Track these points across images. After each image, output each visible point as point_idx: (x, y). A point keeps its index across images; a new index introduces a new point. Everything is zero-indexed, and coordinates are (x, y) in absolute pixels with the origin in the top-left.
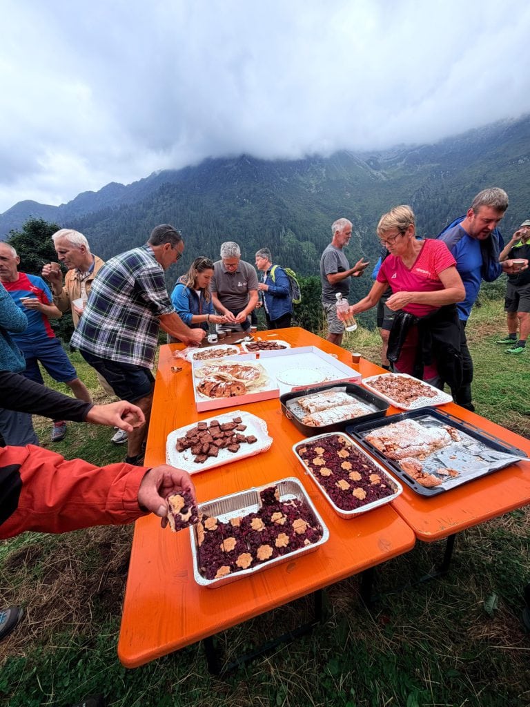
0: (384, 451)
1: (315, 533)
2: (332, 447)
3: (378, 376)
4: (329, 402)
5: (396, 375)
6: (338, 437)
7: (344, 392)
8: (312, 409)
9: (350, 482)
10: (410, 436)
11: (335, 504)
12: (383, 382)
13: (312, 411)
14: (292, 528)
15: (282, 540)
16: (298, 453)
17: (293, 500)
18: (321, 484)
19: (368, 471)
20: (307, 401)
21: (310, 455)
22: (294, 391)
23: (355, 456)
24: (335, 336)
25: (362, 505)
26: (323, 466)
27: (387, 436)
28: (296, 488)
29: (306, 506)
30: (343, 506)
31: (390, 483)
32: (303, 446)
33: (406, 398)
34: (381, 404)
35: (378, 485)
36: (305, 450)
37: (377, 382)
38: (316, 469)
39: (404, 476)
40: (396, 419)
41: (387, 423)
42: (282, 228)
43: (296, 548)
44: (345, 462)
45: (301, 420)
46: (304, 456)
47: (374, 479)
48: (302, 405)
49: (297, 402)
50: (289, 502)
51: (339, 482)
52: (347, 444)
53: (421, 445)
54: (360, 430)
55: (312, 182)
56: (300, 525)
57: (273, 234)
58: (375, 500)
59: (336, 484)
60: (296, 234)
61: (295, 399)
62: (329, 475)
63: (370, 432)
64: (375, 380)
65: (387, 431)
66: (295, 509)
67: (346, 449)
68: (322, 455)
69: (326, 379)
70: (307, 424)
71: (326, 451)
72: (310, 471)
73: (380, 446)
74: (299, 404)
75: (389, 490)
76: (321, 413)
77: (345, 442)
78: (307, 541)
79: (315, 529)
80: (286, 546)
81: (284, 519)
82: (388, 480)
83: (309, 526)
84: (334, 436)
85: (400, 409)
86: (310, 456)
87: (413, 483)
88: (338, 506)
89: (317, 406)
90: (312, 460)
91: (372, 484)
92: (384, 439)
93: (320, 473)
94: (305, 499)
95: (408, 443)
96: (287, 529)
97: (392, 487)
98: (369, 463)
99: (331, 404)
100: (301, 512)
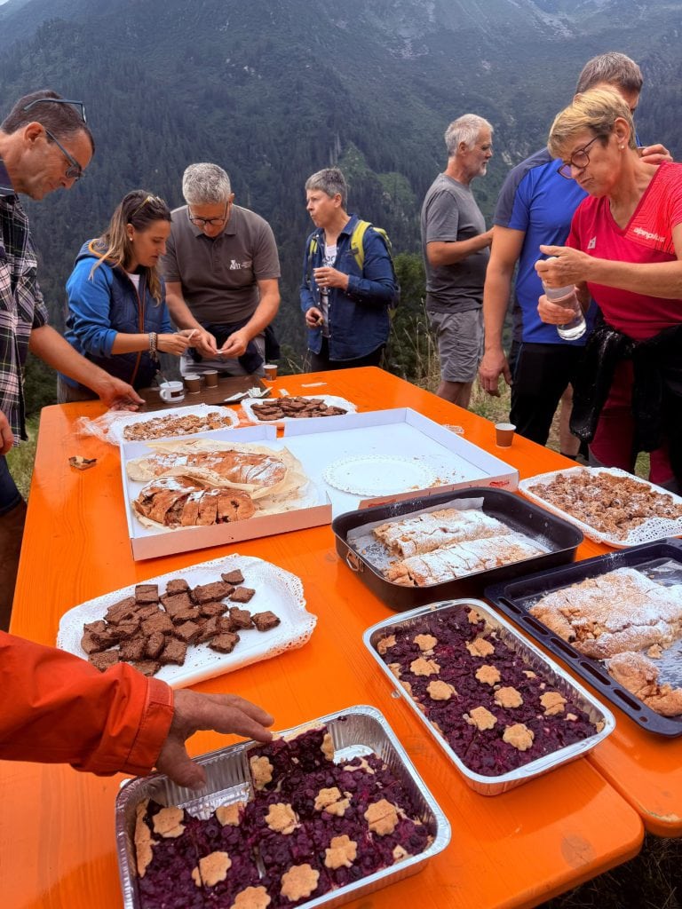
0: (572, 639)
1: (417, 829)
2: (456, 632)
3: (554, 474)
4: (445, 530)
5: (595, 472)
6: (468, 610)
7: (478, 509)
8: (407, 547)
9: (497, 710)
10: (629, 605)
11: (463, 762)
12: (567, 486)
13: (406, 552)
14: (365, 823)
15: (341, 852)
16: (376, 648)
17: (367, 758)
18: (431, 719)
19: (536, 685)
20: (395, 530)
21: (403, 653)
22: (366, 507)
23: (507, 651)
24: (456, 388)
25: (526, 762)
26: (434, 677)
27: (578, 606)
28: (371, 730)
29: (397, 770)
30: (481, 767)
31: (586, 710)
32: (386, 632)
33: (619, 523)
34: (564, 535)
35: (560, 716)
36: (391, 642)
37: (553, 487)
38: (419, 686)
39: (619, 693)
40: (597, 568)
41: (577, 577)
42: (333, 138)
43: (373, 869)
44: (485, 667)
45: (381, 573)
46: (389, 656)
47: (552, 702)
48: (383, 541)
49: (372, 533)
50: (356, 762)
51: (472, 712)
52: (489, 625)
53: (653, 623)
54: (517, 594)
55: (404, 33)
56: (382, 815)
57: (314, 153)
58: (554, 749)
59: (465, 716)
60: (366, 154)
61: (367, 527)
62: (448, 696)
63: (539, 599)
64: (547, 483)
65: (579, 595)
66: (371, 777)
67: (485, 638)
68: (431, 652)
69: (438, 481)
70: (397, 582)
71: (440, 642)
72: (403, 689)
73: (563, 629)
74: (377, 538)
75: (584, 726)
76: (427, 557)
77: (483, 622)
78: (399, 850)
79: (417, 822)
80: (349, 864)
81: (346, 803)
82: (583, 702)
83: (404, 816)
84: (458, 607)
85: (604, 545)
86: (403, 655)
87: (636, 707)
88: (470, 767)
89: (419, 540)
90: (407, 664)
91: (546, 713)
92: (572, 613)
93: (428, 694)
94: (393, 755)
95: (625, 620)
96: (353, 824)
97: (592, 719)
98: (539, 667)
99: (449, 536)
100: (385, 785)
